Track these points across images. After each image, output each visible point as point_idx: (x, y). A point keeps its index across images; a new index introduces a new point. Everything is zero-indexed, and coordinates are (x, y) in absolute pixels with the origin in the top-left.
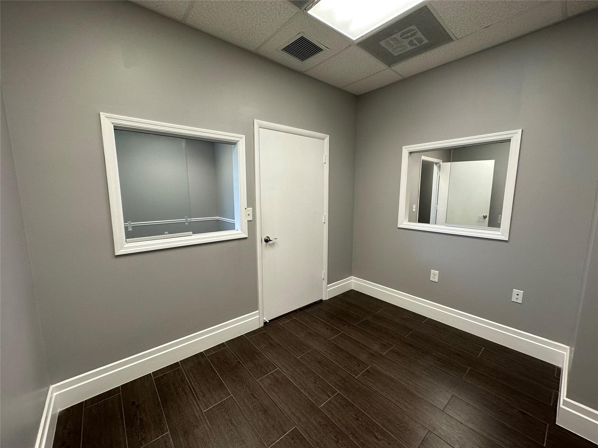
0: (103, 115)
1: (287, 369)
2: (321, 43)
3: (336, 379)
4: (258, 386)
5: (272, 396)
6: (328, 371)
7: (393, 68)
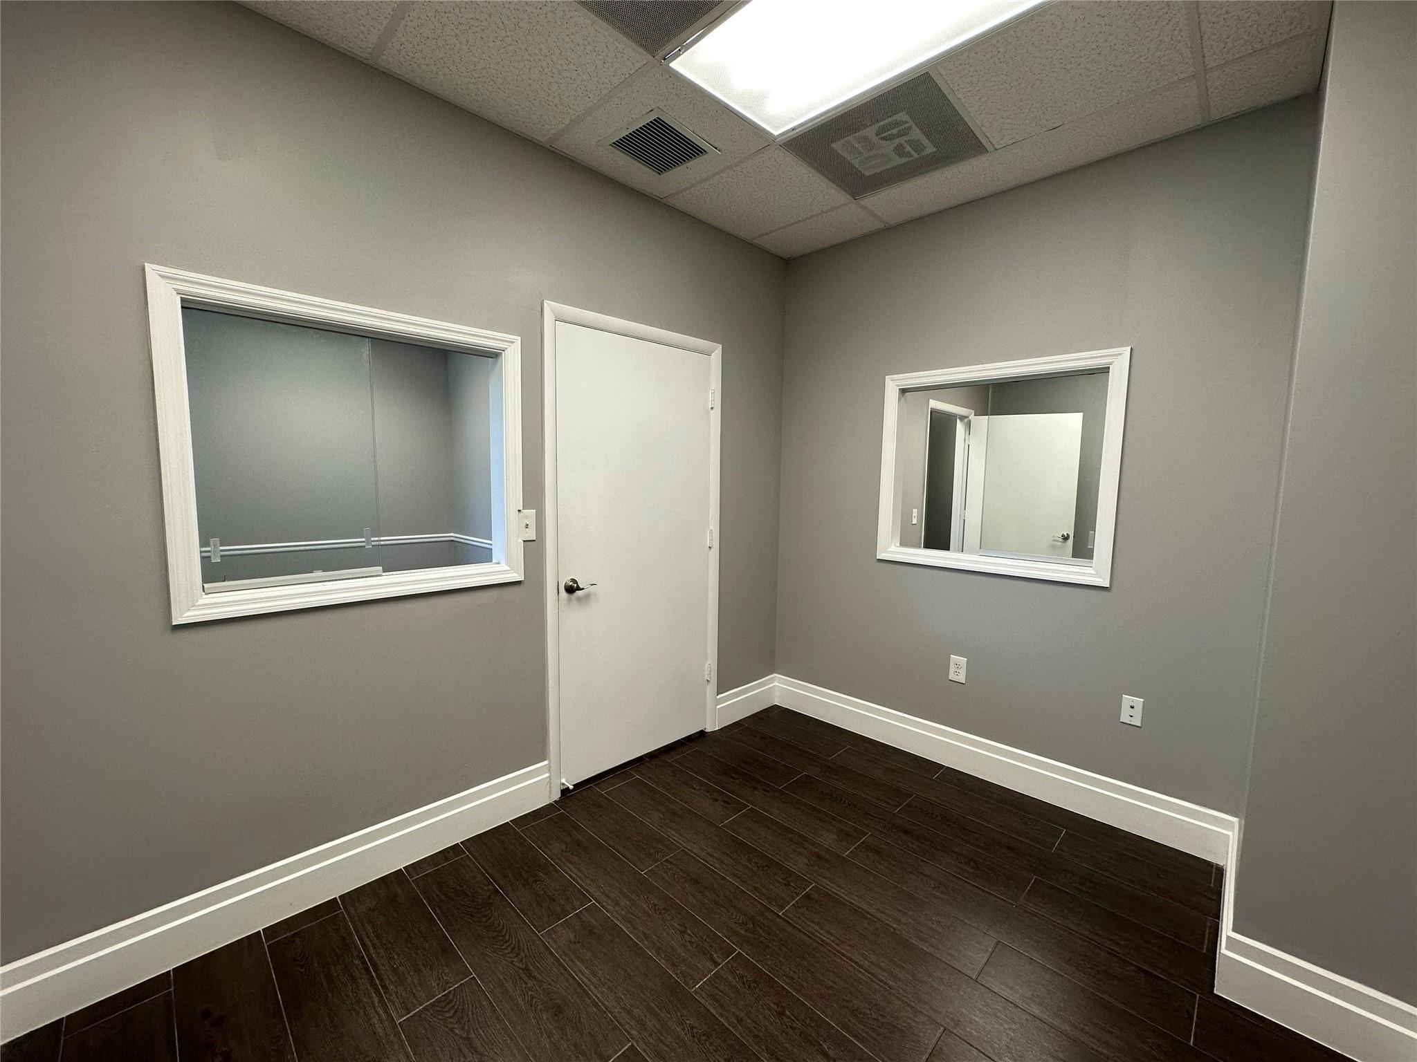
0: (153, 272)
1: (617, 903)
2: (703, 136)
3: (733, 919)
4: (542, 949)
5: (574, 972)
6: (715, 901)
7: (862, 203)
